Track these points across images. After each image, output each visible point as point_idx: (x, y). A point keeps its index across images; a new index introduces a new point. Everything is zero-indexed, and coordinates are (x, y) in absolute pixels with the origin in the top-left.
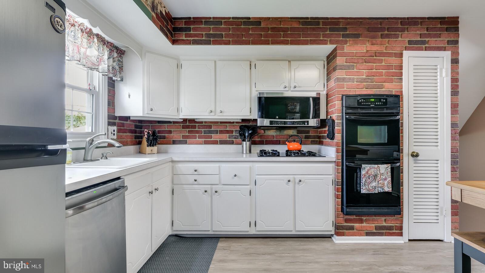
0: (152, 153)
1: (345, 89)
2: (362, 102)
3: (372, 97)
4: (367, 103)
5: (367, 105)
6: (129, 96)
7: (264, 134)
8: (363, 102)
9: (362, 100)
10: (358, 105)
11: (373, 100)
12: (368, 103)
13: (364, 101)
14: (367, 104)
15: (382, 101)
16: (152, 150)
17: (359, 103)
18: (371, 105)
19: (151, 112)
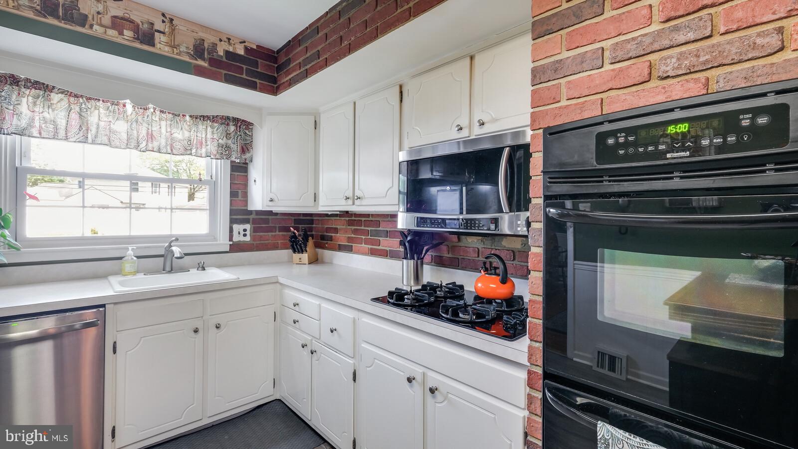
0: (300, 263)
1: (564, 103)
2: (618, 145)
3: (678, 115)
4: (646, 146)
5: (647, 156)
6: (255, 181)
7: (460, 244)
8: (626, 145)
9: (617, 138)
10: (599, 160)
11: (683, 128)
12: (650, 148)
13: (631, 139)
14: (646, 152)
15: (745, 123)
16: (300, 259)
17: (603, 151)
18: (669, 156)
19: (271, 204)
